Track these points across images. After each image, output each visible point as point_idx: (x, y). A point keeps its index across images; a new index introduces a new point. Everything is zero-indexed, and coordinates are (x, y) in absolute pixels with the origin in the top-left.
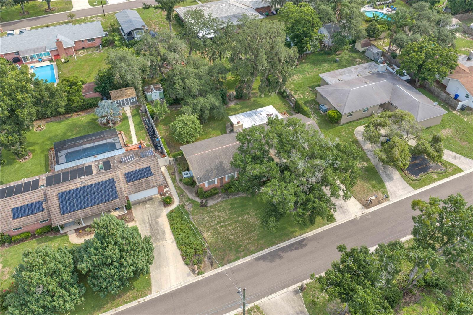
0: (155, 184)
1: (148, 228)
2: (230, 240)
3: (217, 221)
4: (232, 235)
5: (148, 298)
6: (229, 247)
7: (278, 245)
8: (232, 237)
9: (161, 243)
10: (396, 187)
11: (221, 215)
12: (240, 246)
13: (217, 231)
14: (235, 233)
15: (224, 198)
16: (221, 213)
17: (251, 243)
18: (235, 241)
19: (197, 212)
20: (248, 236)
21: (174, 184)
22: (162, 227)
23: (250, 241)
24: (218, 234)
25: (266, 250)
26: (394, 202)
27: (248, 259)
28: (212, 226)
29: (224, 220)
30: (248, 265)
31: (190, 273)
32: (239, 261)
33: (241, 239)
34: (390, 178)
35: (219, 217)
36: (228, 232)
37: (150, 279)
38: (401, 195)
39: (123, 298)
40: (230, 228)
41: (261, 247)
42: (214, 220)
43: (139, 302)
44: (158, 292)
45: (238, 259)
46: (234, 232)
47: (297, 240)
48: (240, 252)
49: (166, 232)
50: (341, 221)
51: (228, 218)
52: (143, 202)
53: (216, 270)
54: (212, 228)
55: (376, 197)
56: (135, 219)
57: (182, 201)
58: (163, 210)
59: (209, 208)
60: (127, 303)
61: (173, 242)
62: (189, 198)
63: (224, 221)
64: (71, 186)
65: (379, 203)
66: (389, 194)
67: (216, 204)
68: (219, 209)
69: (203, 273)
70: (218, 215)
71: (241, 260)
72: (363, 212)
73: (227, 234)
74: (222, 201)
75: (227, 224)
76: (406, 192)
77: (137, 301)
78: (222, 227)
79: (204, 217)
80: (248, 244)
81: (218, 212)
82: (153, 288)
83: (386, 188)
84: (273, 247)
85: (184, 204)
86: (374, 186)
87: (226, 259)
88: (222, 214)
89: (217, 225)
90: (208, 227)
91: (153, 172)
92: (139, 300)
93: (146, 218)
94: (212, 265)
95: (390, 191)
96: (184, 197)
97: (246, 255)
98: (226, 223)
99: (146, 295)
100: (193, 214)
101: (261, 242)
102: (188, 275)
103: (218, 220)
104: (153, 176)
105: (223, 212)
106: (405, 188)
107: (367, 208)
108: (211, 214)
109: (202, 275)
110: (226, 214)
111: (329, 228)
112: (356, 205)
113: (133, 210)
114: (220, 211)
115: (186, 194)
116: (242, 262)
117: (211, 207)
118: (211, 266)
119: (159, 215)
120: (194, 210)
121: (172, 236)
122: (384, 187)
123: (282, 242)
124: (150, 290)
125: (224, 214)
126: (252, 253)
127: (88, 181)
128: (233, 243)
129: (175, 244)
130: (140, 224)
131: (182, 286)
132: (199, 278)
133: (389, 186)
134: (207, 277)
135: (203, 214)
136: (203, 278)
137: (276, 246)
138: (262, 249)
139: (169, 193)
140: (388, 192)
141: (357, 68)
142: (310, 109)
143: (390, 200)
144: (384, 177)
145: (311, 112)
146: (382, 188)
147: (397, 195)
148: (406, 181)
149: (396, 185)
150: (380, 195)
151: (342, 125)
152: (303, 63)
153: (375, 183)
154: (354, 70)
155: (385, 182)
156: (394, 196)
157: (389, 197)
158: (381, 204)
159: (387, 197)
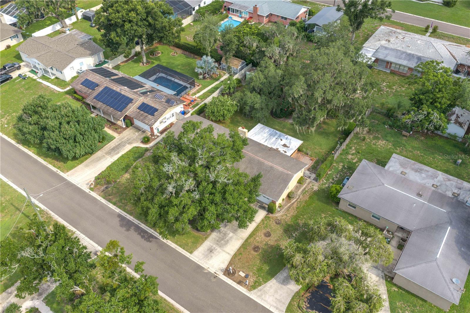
0: (147, 122)
1: (117, 144)
5: (62, 174)
6: (122, 193)
7: (140, 223)
9: (108, 156)
10: (276, 292)
22: (122, 150)
25: (132, 217)
26: (251, 297)
27: (118, 210)
30: (112, 212)
31: (90, 183)
32: (113, 206)
34: (285, 282)
37: (76, 167)
38: (265, 300)
39: (56, 162)
41: (133, 213)
43: (57, 171)
44: (68, 176)
45: (115, 204)
47: (153, 234)
48: (121, 202)
49: (118, 154)
50: (194, 258)
52: (138, 129)
53: (99, 196)
55: (247, 276)
56: (121, 134)
57: (152, 148)
58: (137, 142)
60: (54, 166)
61: (111, 162)
64: (115, 87)
65: (240, 283)
66: (260, 288)
71: (115, 207)
72: (217, 273)
76: (275, 305)
77: (57, 170)
82: (69, 173)
83: (266, 282)
84: (137, 221)
85: (151, 150)
86: (260, 270)
87: (110, 197)
90: (134, 173)
91: (155, 114)
92: (58, 170)
93: (126, 138)
94: (102, 191)
95: (265, 287)
97: (120, 207)
99: (63, 172)
100: (142, 160)
101: (137, 210)
102: (87, 184)
104: (153, 117)
106: (280, 301)
107: (224, 274)
109: (91, 191)
111: (180, 252)
112: (224, 263)
113: (128, 129)
116: (112, 208)
118: (100, 192)
119: (132, 143)
120: (147, 158)
121: (116, 159)
122: (266, 280)
123: (144, 224)
124: (67, 172)
126: (124, 210)
127: (124, 91)
129: (109, 164)
130: (118, 139)
131: (78, 185)
132: (88, 191)
133: (271, 284)
134: (90, 195)
136: (89, 193)
137: (139, 222)
138: (131, 214)
139: (156, 137)
140: (261, 286)
141: (449, 180)
142: (341, 175)
143: (251, 292)
144: (283, 274)
145: (336, 177)
146: (263, 278)
147: (263, 296)
148: (293, 299)
149: (278, 291)
150: (251, 279)
151: (337, 209)
152: (417, 139)
153: (266, 269)
154: (442, 179)
155: (275, 279)
156: (259, 293)
157: (254, 289)
158: (239, 285)
159: (253, 287)
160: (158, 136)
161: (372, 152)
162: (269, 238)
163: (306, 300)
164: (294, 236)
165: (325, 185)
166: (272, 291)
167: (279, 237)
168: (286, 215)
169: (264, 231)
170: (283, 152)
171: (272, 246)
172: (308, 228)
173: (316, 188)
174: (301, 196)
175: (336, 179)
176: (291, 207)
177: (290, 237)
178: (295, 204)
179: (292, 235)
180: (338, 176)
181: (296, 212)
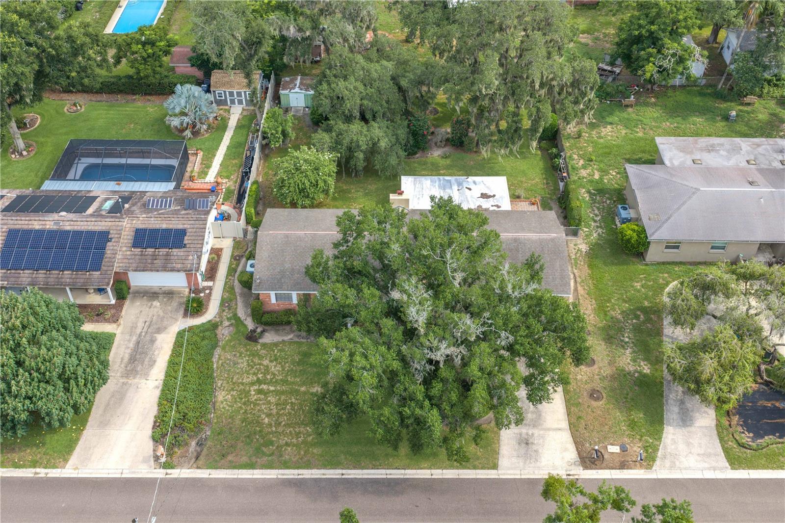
0: (179, 266)
1: (131, 345)
2: (259, 423)
3: (258, 379)
4: (269, 415)
5: (54, 473)
6: (248, 437)
7: (344, 471)
8: (266, 420)
9: (136, 380)
10: (688, 444)
11: (273, 369)
12: (272, 443)
13: (246, 397)
14: (277, 413)
15: (298, 336)
16: (274, 363)
17: (294, 445)
18: (266, 430)
19: (234, 346)
20: (297, 430)
21: (227, 278)
22: (156, 353)
23: (294, 440)
24: (244, 404)
25: (315, 471)
26: (660, 477)
27: (272, 474)
28: (242, 384)
29: (271, 379)
31: (150, 456)
32: (251, 471)
33: (280, 429)
34: (686, 419)
35: (267, 370)
36: (263, 407)
37: (78, 439)
38: (686, 469)
39: (16, 457)
40: (272, 399)
41: (309, 461)
42: (254, 374)
43: (36, 473)
44: (77, 468)
45: (251, 466)
46: (274, 411)
47: (389, 477)
48: (264, 454)
49: (157, 364)
50: (509, 472)
51: (281, 380)
53: (199, 471)
54: (242, 387)
55: (624, 449)
56: (122, 321)
57: (221, 317)
58: (176, 320)
59: (259, 347)
60: (16, 466)
61: (157, 387)
62: (235, 315)
63: (270, 383)
64: (36, 223)
65: (623, 466)
66: (660, 454)
67: (276, 345)
68: (275, 355)
69: (172, 468)
70: (267, 366)
71: (256, 471)
72: (571, 473)
73: (259, 411)
74: (291, 342)
75: (273, 391)
76: (706, 465)
77: (33, 470)
78: (260, 392)
79: (240, 361)
80: (287, 444)
81: (271, 361)
82: (73, 460)
83: (660, 439)
84: (332, 471)
85: (222, 322)
86: (632, 425)
87: (230, 458)
88: (275, 368)
89: (253, 384)
90: (234, 383)
91: (186, 242)
92: (38, 470)
93: (140, 325)
94: (197, 458)
95: (665, 448)
96: (229, 309)
97: (270, 466)
98: (272, 388)
99: (54, 467)
100: (223, 348)
101: (315, 451)
102: (145, 461)
103: (260, 376)
104: (183, 250)
105: (280, 363)
106: (709, 455)
107: (586, 468)
108: (256, 360)
109: (169, 471)
110: (283, 370)
111: (474, 477)
112: (566, 450)
113: (128, 302)
114: (276, 360)
115: (236, 304)
116: (255, 477)
117: (264, 345)
118: (193, 460)
119: (165, 328)
120: (230, 341)
121: (162, 376)
122: (657, 435)
123: (355, 468)
124: (66, 461)
125: (279, 368)
126: (286, 465)
127: (67, 223)
128: (260, 431)
129: (157, 393)
130: (123, 333)
131: (123, 476)
132: (160, 474)
133: (670, 436)
134: (176, 479)
135: (241, 354)
136: (167, 476)
137: (340, 471)
138: (308, 466)
139: (207, 291)
140: (658, 450)
141: (759, 145)
142: (598, 209)
143: (654, 468)
144: (672, 411)
145: (596, 215)
146: (650, 436)
147: (677, 463)
148: (721, 440)
149: (691, 441)
150: (635, 449)
151: (647, 265)
152: (647, 104)
153: (641, 418)
154: (749, 148)
155: (669, 425)
156: (668, 463)
157: (654, 460)
158: (625, 471)
159: (648, 459)
160: (210, 288)
161: (607, 150)
162: (596, 366)
163: (740, 429)
164: (628, 342)
165: (591, 235)
166: (682, 446)
167: (608, 355)
170: (495, 208)
171: (612, 376)
172: (637, 317)
173: (584, 248)
174: (575, 271)
175: (598, 218)
176: (580, 297)
177: (623, 347)
178: (579, 288)
179: (623, 341)
180: (596, 212)
181: (594, 301)
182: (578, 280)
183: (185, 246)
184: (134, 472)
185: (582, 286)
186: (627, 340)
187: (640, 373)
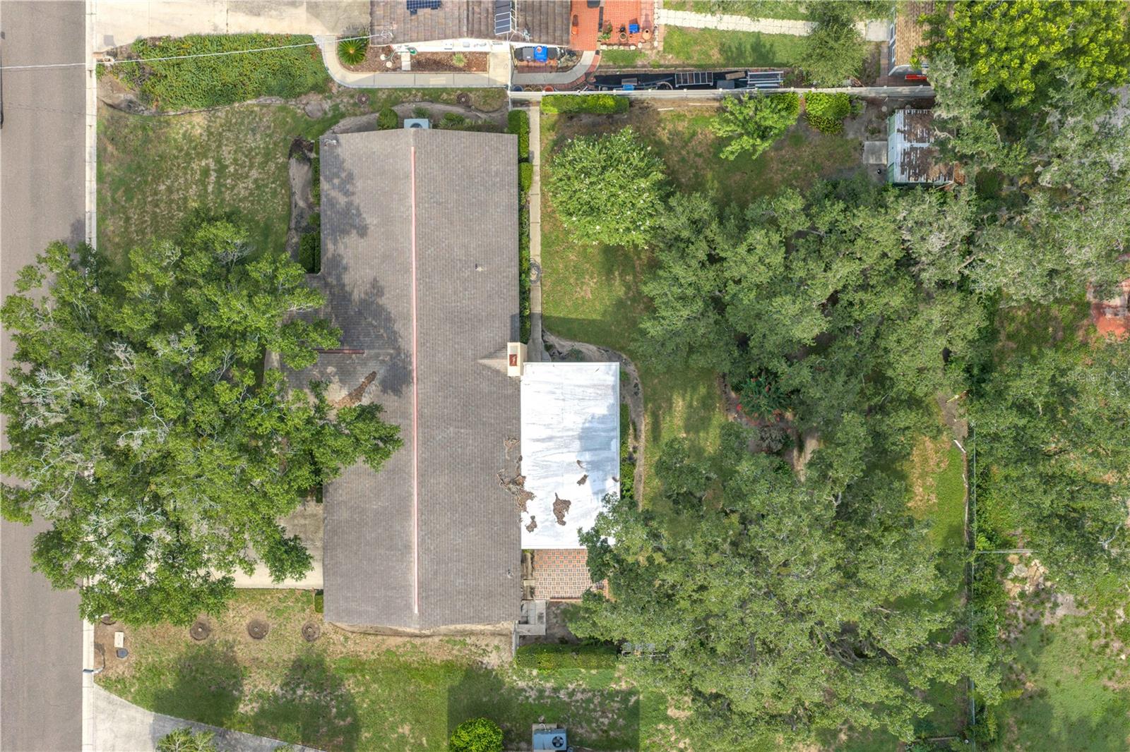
2: (157, 179)
3: (227, 167)
4: (170, 190)
6: (139, 167)
8: (162, 187)
10: (128, 736)
11: (241, 185)
12: (130, 199)
13: (198, 154)
14: (172, 201)
15: (301, 216)
16: (251, 186)
17: (126, 230)
18: (148, 190)
19: (285, 123)
20: (148, 230)
21: (418, 90)
22: (273, 13)
23: (133, 228)
24: (188, 154)
26: (85, 690)
27: (90, 205)
28: (219, 146)
29: (225, 185)
30: (73, 197)
31: (113, 44)
32: (94, 179)
33: (149, 208)
35: (237, 177)
36: (182, 181)
38: (95, 726)
40: (193, 190)
42: (235, 160)
45: (100, 178)
46: (175, 196)
48: (115, 191)
49: (255, 19)
51: (223, 200)
53: (95, 111)
54: (214, 146)
55: (120, 653)
57: (340, 94)
58: (333, 29)
59: (280, 161)
61: (216, 28)
62: (343, 116)
63: (217, 182)
65: (99, 648)
66: (114, 697)
67: (286, 184)
68: (266, 186)
69: (98, 78)
70: (247, 177)
71: (94, 185)
73: (177, 175)
74: (290, 205)
75: (206, 190)
78: (206, 172)
79: (258, 136)
80: (128, 219)
81: (256, 181)
83: (135, 701)
85: (330, 98)
86: (155, 671)
87: (110, 148)
88: (242, 189)
89: (218, 161)
90: (220, 134)
91: (420, 11)
94: (113, 106)
95: (123, 706)
96: (355, 104)
97: (101, 201)
98: (210, 188)
100: (283, 109)
101: (119, 257)
102: (108, 39)
103: (232, 169)
105: (251, 194)
108: (259, 159)
109: (94, 74)
110: (240, 201)
114: (258, 187)
115: (364, 114)
116: (87, 184)
117: (285, 167)
118: (109, 102)
119: (317, 16)
120: (294, 116)
121: (233, 30)
122: (140, 700)
125: (243, 193)
126: (101, 220)
128: (146, 182)
129: (206, 30)
131: (87, 17)
132: (90, 63)
133: (139, 716)
134: (84, 84)
135: (270, 136)
136: (88, 73)
139: (389, 65)
140: (120, 696)
143: (95, 685)
146: (138, 692)
147: (102, 716)
149: (133, 741)
150: (121, 667)
153: (165, 684)
155: (155, 717)
156: (102, 704)
157: (106, 688)
158: (92, 649)
159: (108, 683)
160: (396, 69)
162: (249, 639)
164: (295, 692)
166: (125, 727)
167: (271, 660)
168: (346, 639)
169: (262, 616)
170: (526, 519)
171: (234, 659)
172: (341, 715)
173: (492, 660)
174: (436, 639)
175: (562, 694)
176: (379, 638)
177: (287, 684)
178: (399, 640)
179: (298, 685)
180: (579, 696)
181: (373, 657)
182: (418, 641)
183: (414, 13)
184: (92, 29)
185: (405, 645)
186: (299, 692)
187: (239, 699)
